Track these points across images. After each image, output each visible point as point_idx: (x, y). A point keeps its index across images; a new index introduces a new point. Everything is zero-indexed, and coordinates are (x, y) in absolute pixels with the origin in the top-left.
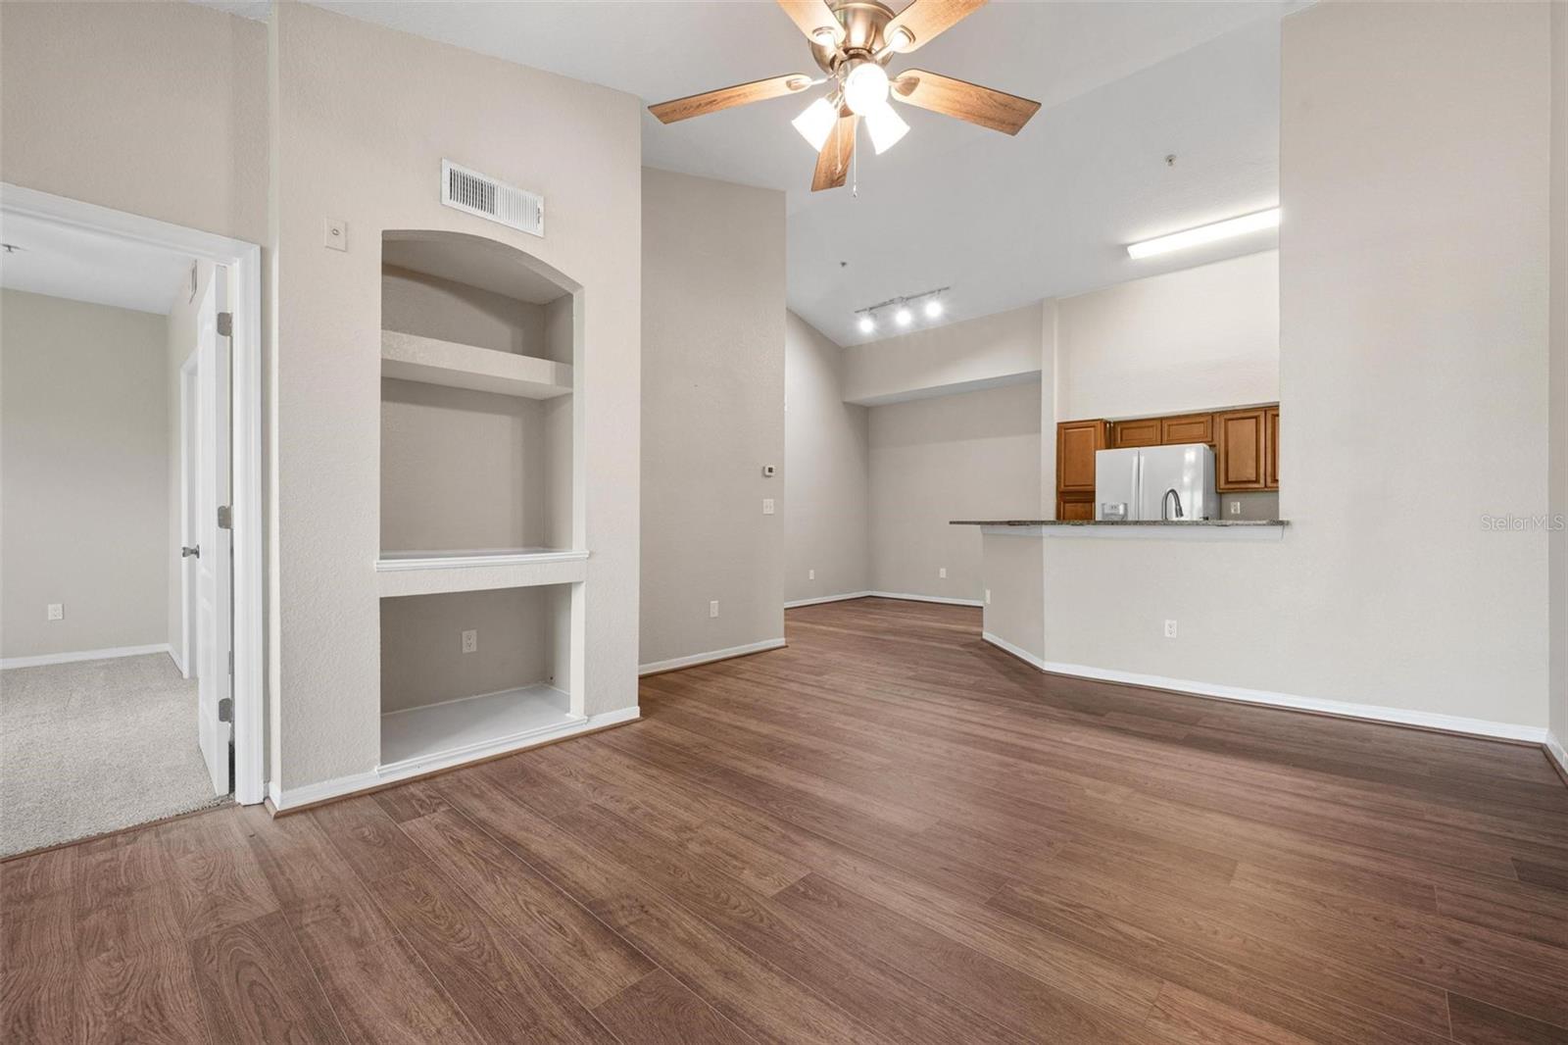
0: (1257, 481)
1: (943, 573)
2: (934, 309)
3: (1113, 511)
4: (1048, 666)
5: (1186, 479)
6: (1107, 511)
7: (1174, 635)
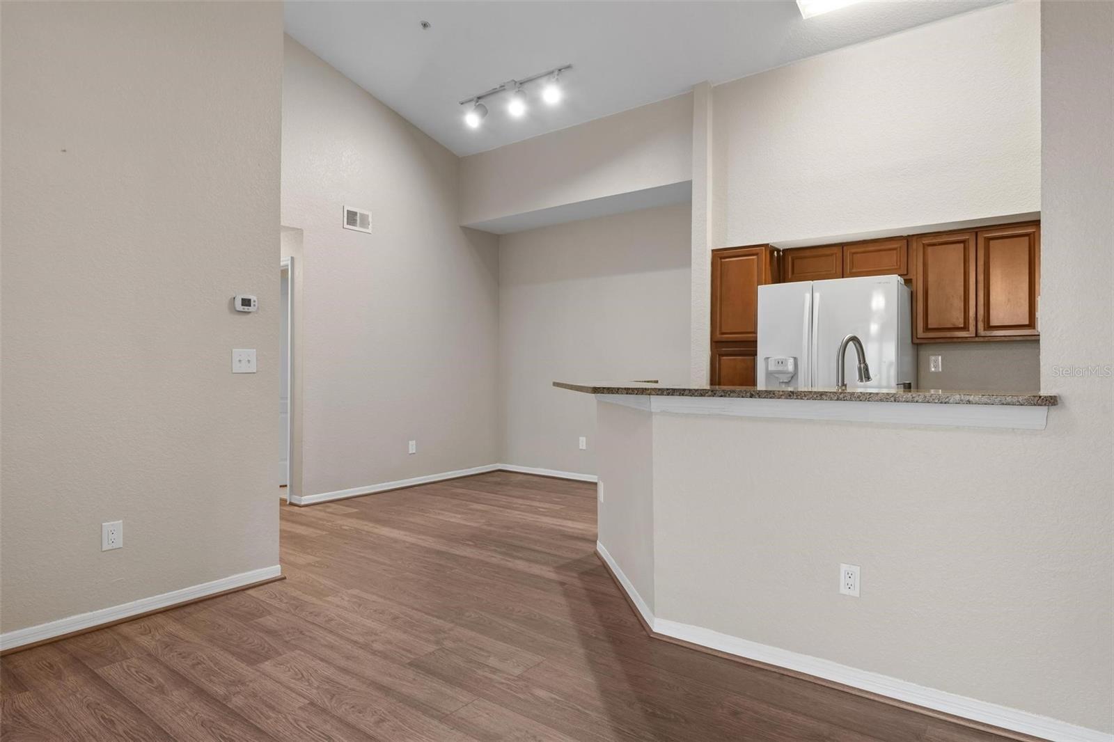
0: (965, 328)
1: (583, 443)
2: (552, 95)
3: (780, 368)
4: (661, 626)
5: (874, 328)
6: (772, 368)
7: (855, 593)
